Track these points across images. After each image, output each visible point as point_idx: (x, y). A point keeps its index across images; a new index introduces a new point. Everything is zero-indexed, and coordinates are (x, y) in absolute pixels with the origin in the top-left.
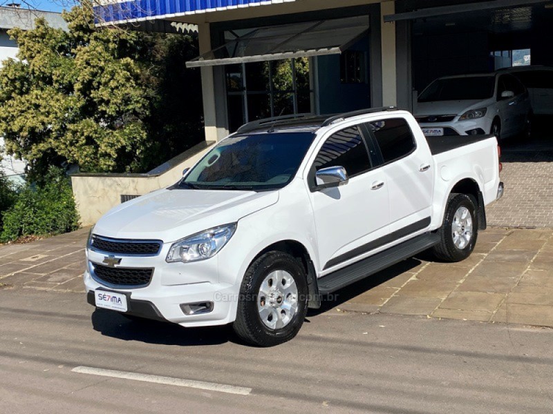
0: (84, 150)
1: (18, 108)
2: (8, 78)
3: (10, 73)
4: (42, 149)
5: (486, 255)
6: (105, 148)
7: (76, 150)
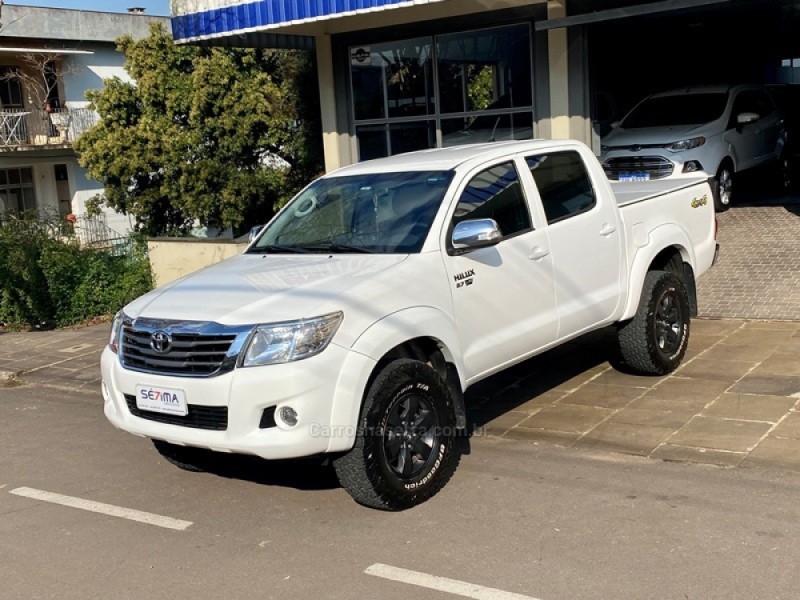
0: (202, 200)
2: (111, 104)
3: (113, 97)
4: (152, 200)
6: (229, 197)
7: (192, 199)
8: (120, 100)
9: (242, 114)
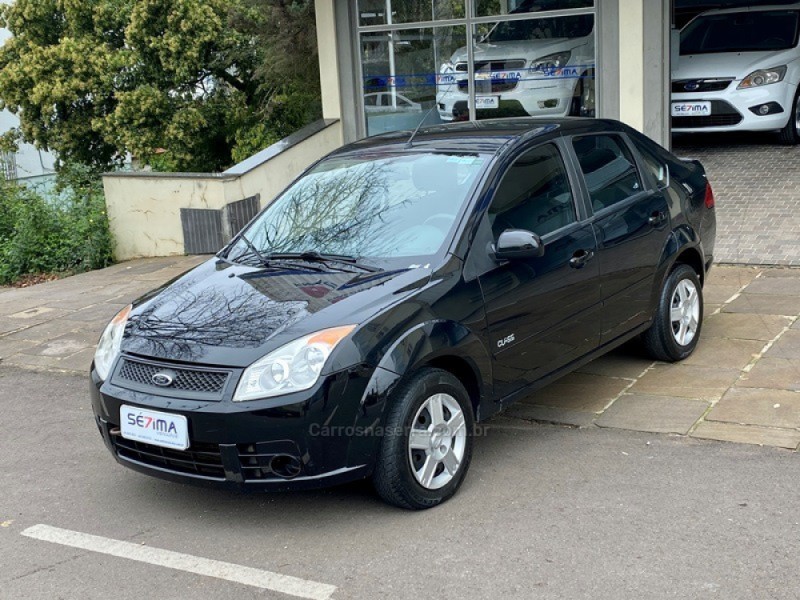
0: (143, 134)
1: (38, 67)
2: (24, 19)
3: (27, 10)
4: (79, 133)
5: (793, 318)
6: (175, 132)
7: (129, 134)
8: (35, 12)
9: (192, 33)
